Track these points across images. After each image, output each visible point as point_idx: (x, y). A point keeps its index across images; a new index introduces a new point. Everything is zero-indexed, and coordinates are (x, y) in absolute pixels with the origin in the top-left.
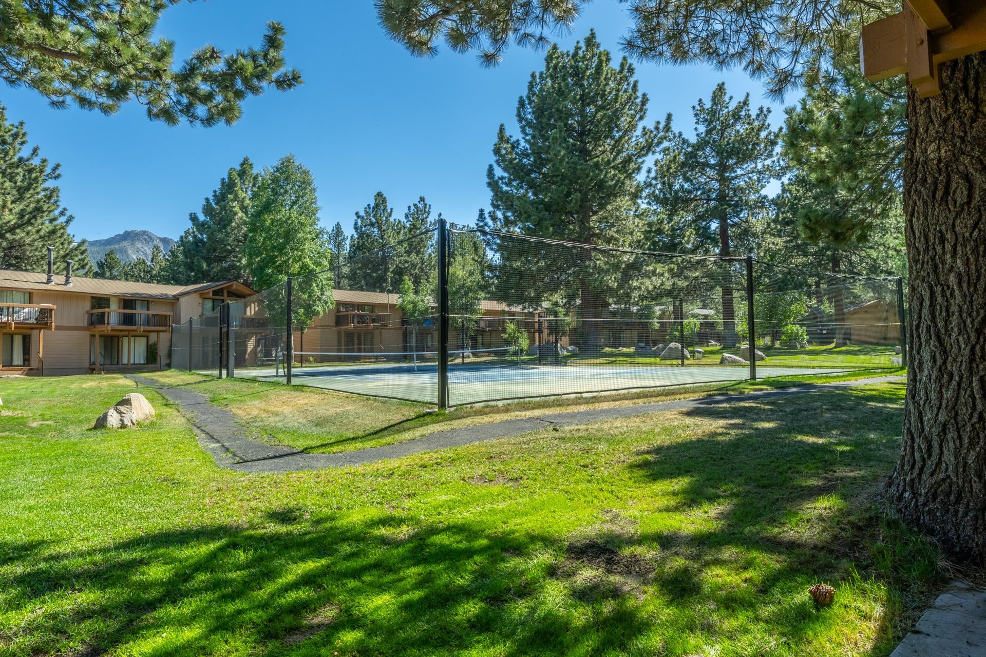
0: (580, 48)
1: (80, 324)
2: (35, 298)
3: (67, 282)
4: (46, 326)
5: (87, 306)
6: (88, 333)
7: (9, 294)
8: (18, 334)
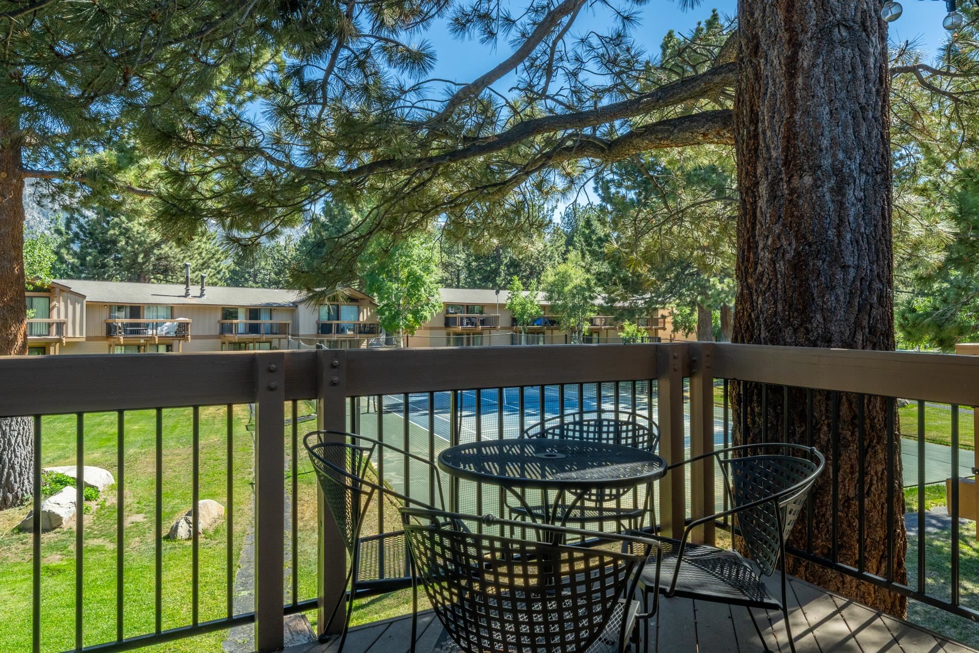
0: (702, 30)
1: (213, 333)
2: (176, 312)
3: (202, 295)
4: (184, 337)
5: (219, 315)
6: (219, 341)
7: (155, 308)
8: (162, 344)
